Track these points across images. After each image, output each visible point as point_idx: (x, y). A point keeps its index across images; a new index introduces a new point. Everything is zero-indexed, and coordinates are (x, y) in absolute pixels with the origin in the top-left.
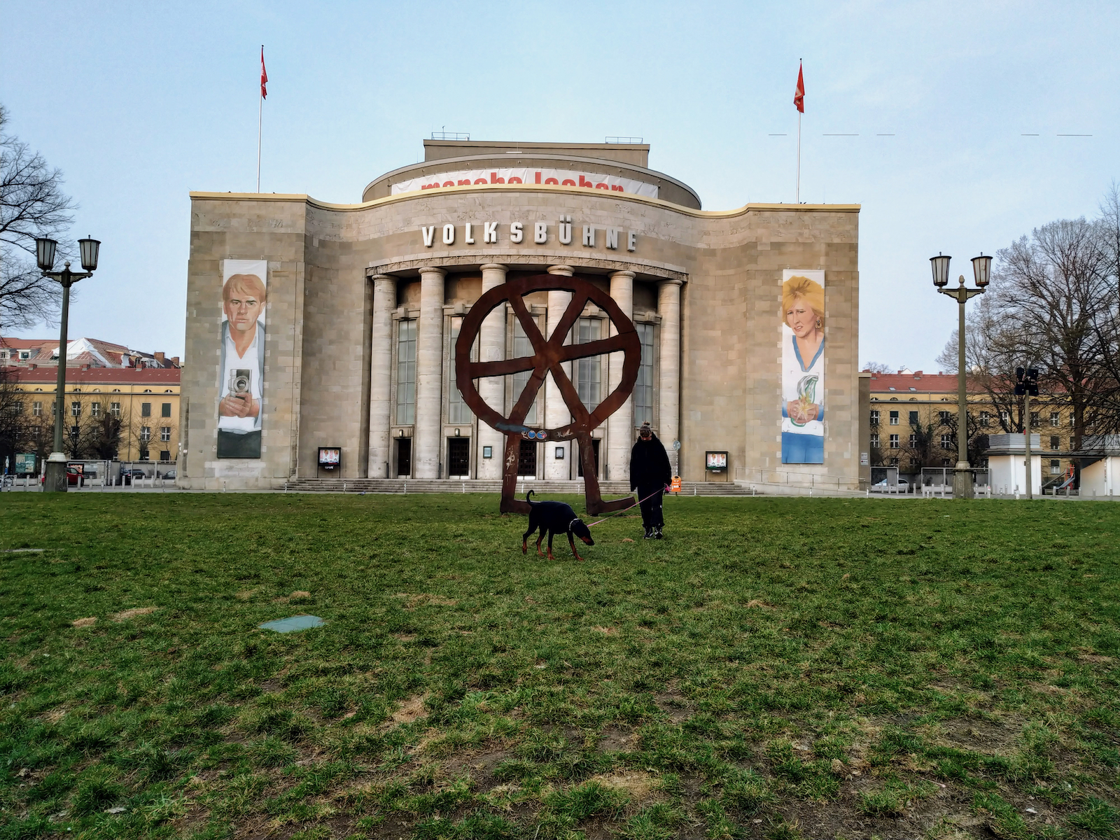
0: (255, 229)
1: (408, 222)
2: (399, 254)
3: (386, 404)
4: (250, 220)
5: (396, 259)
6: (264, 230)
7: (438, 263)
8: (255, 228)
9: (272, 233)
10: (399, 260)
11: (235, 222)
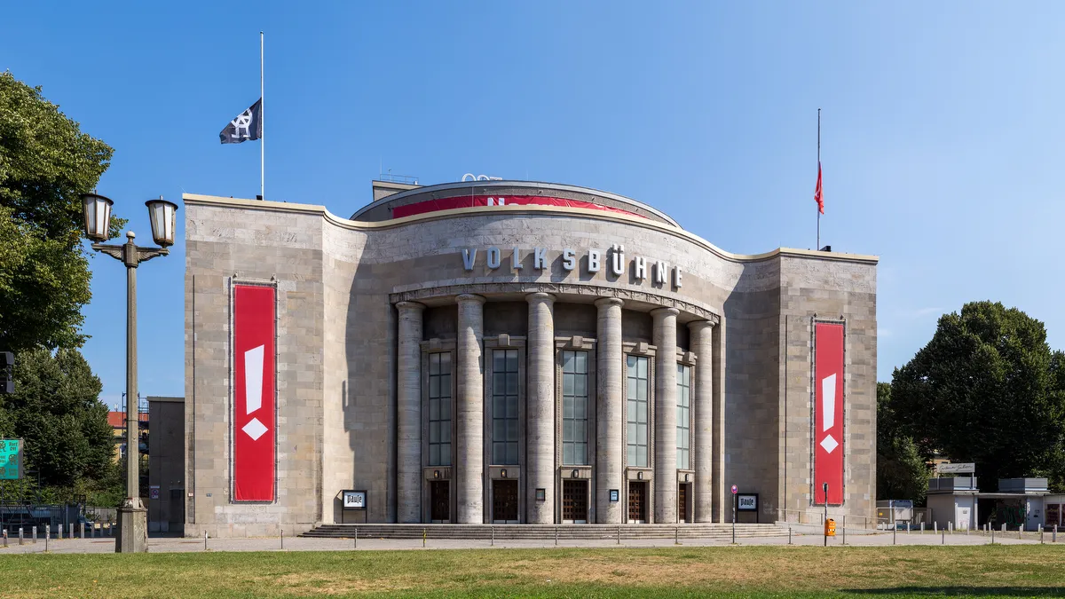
0: (264, 243)
1: (443, 243)
2: (431, 279)
3: (417, 443)
4: (258, 232)
5: (428, 285)
6: (275, 244)
7: (479, 290)
8: (264, 241)
9: (284, 249)
10: (431, 286)
11: (239, 233)
